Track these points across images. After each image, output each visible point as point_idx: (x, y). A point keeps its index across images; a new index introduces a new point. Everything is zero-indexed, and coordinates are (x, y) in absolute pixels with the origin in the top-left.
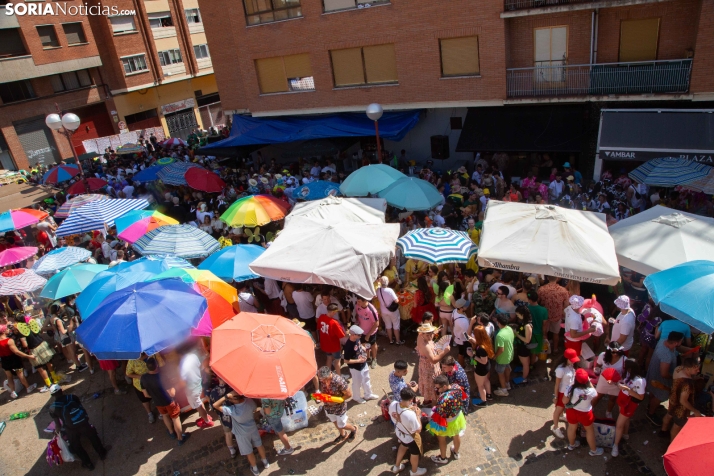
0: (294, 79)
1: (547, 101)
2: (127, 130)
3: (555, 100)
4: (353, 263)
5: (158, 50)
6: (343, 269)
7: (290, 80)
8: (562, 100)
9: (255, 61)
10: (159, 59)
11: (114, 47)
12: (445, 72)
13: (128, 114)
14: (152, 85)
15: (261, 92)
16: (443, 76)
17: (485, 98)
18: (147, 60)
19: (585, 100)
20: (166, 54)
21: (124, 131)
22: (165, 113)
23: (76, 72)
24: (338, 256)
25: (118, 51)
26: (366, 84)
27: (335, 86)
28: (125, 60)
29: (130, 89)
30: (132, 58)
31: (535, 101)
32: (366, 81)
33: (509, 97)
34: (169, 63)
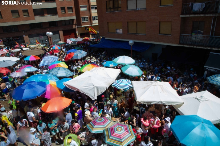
0: (118, 29)
1: (192, 47)
2: (80, 37)
3: (195, 47)
4: (91, 88)
5: (92, 16)
6: (88, 89)
7: (116, 29)
8: (198, 47)
9: (108, 23)
10: (92, 18)
11: (80, 14)
12: (161, 33)
13: (81, 33)
14: (89, 25)
15: (108, 32)
16: (160, 34)
17: (172, 43)
18: (89, 19)
19: (206, 48)
20: (94, 17)
21: (79, 37)
22: (91, 34)
23: (69, 20)
24: (87, 85)
25: (81, 15)
26: (137, 33)
27: (128, 33)
28: (82, 18)
29: (82, 26)
30: (84, 18)
31: (188, 46)
32: (137, 32)
33: (180, 44)
34: (95, 20)
